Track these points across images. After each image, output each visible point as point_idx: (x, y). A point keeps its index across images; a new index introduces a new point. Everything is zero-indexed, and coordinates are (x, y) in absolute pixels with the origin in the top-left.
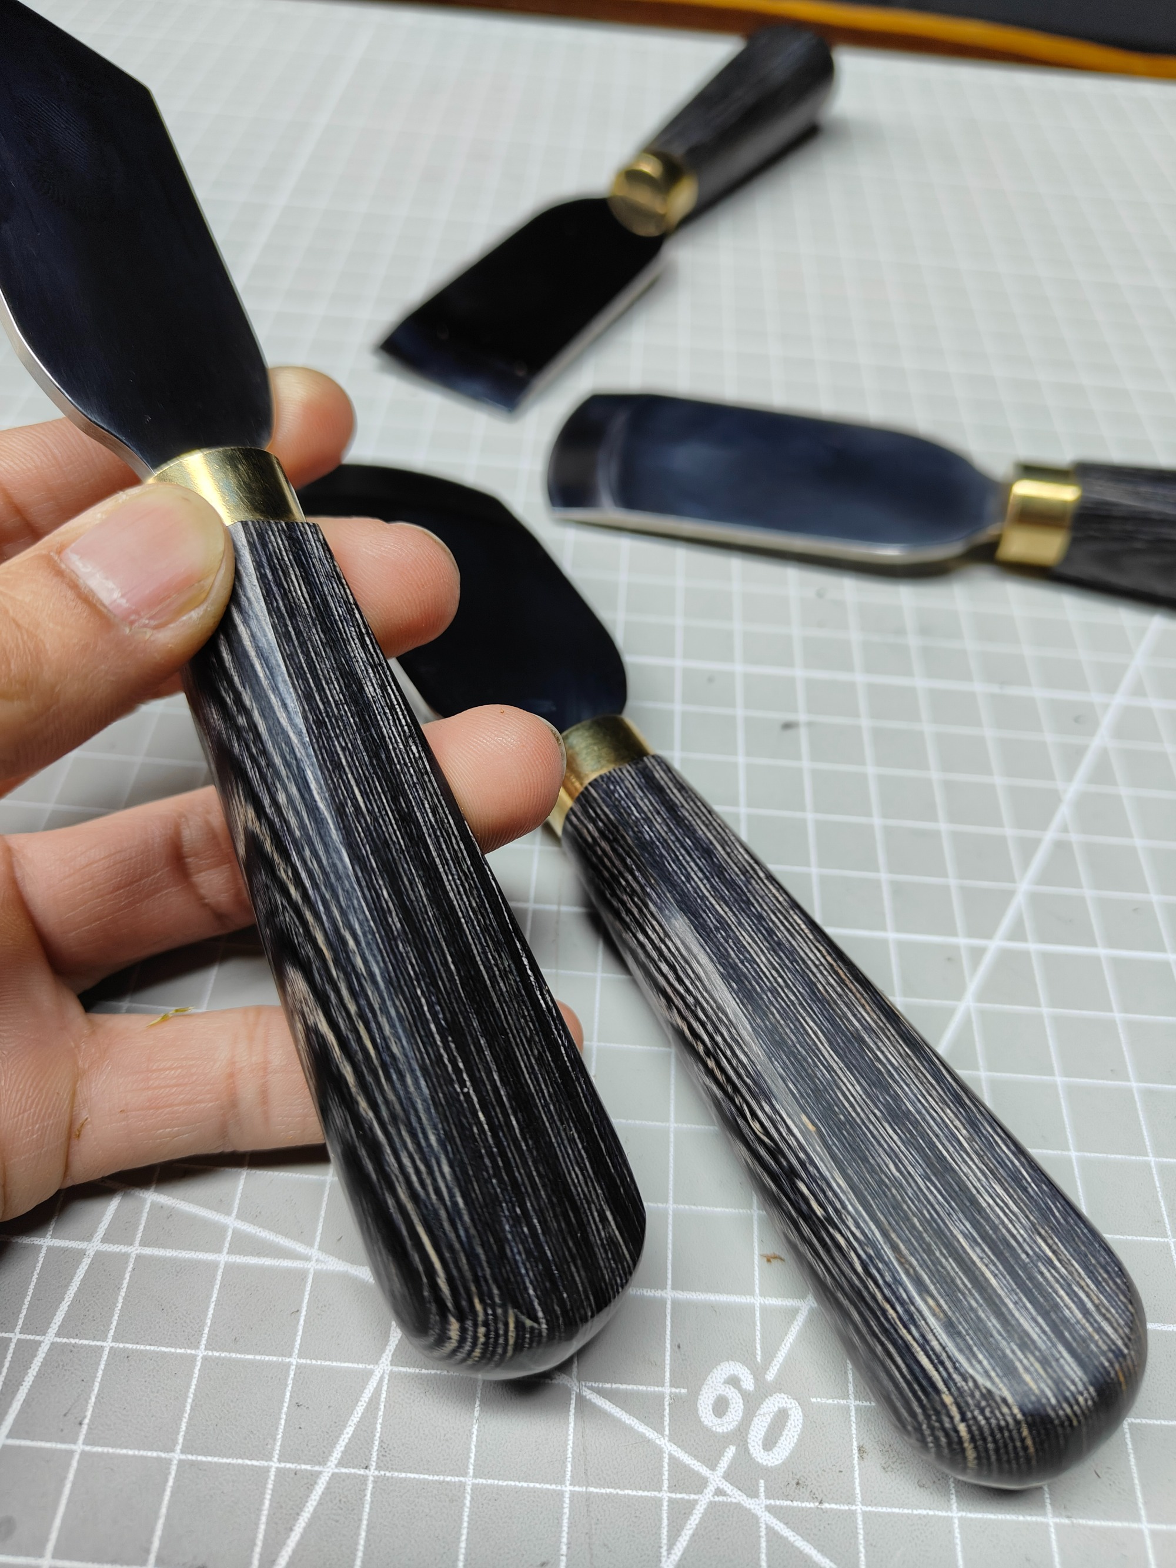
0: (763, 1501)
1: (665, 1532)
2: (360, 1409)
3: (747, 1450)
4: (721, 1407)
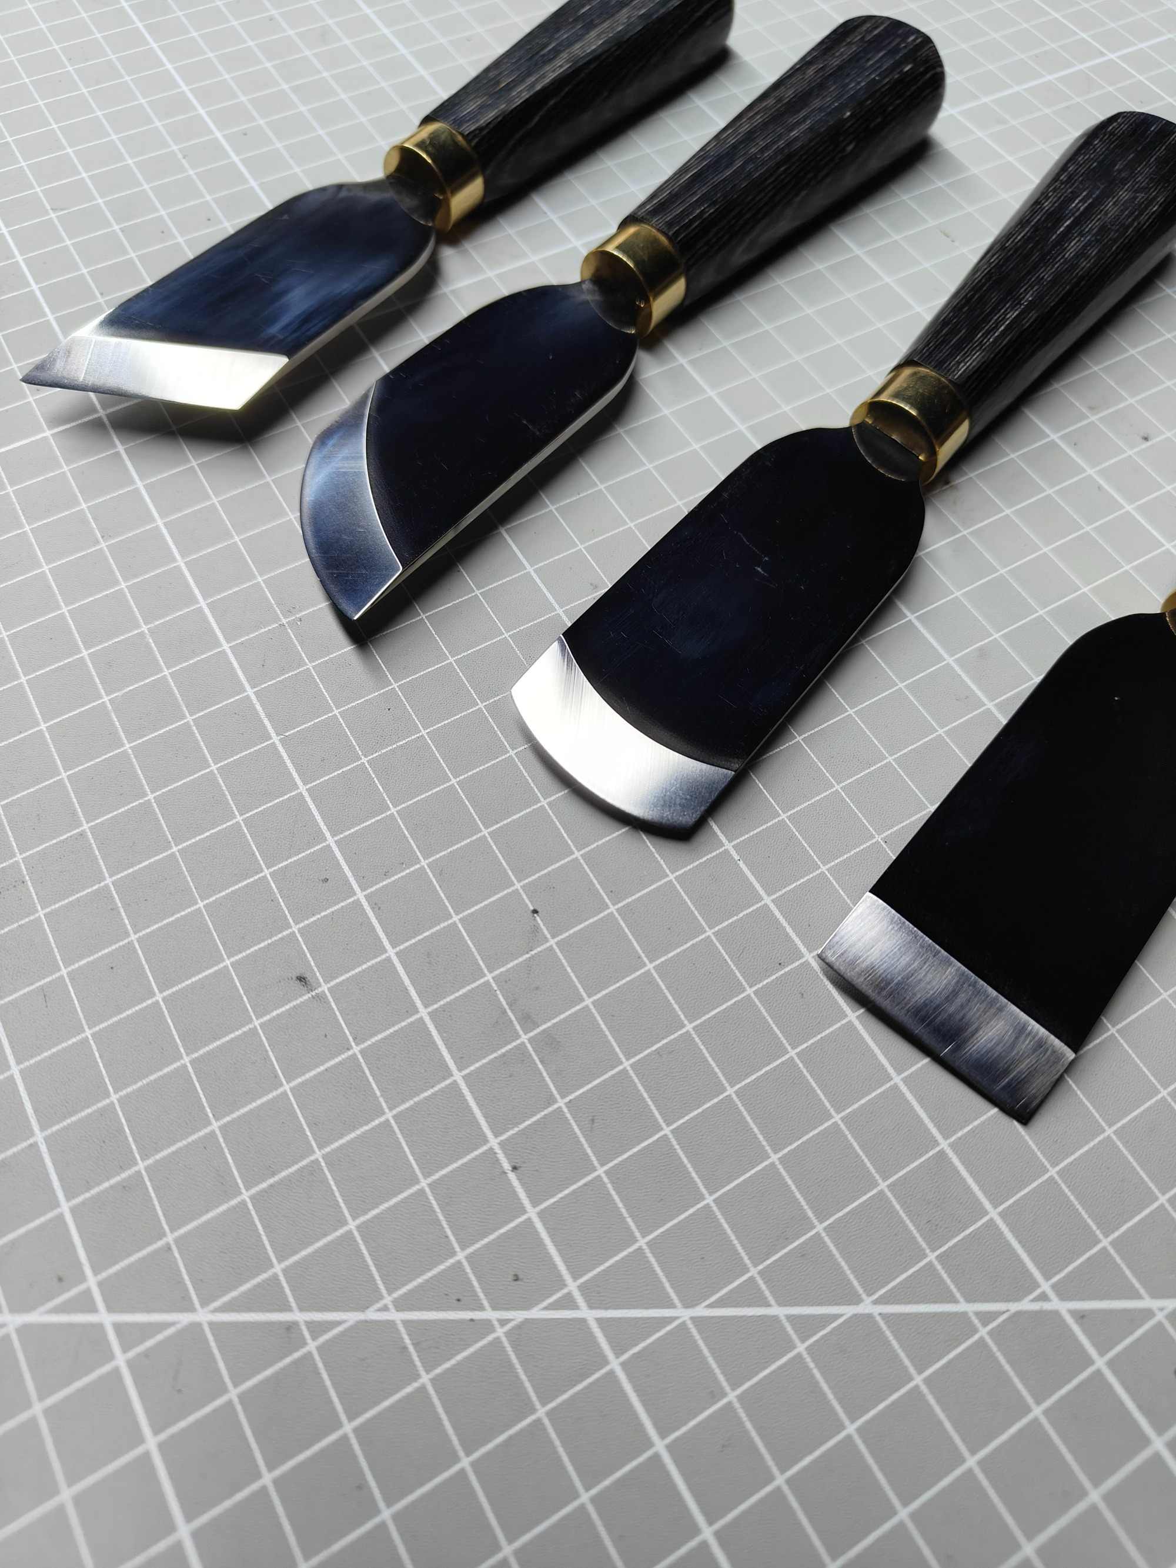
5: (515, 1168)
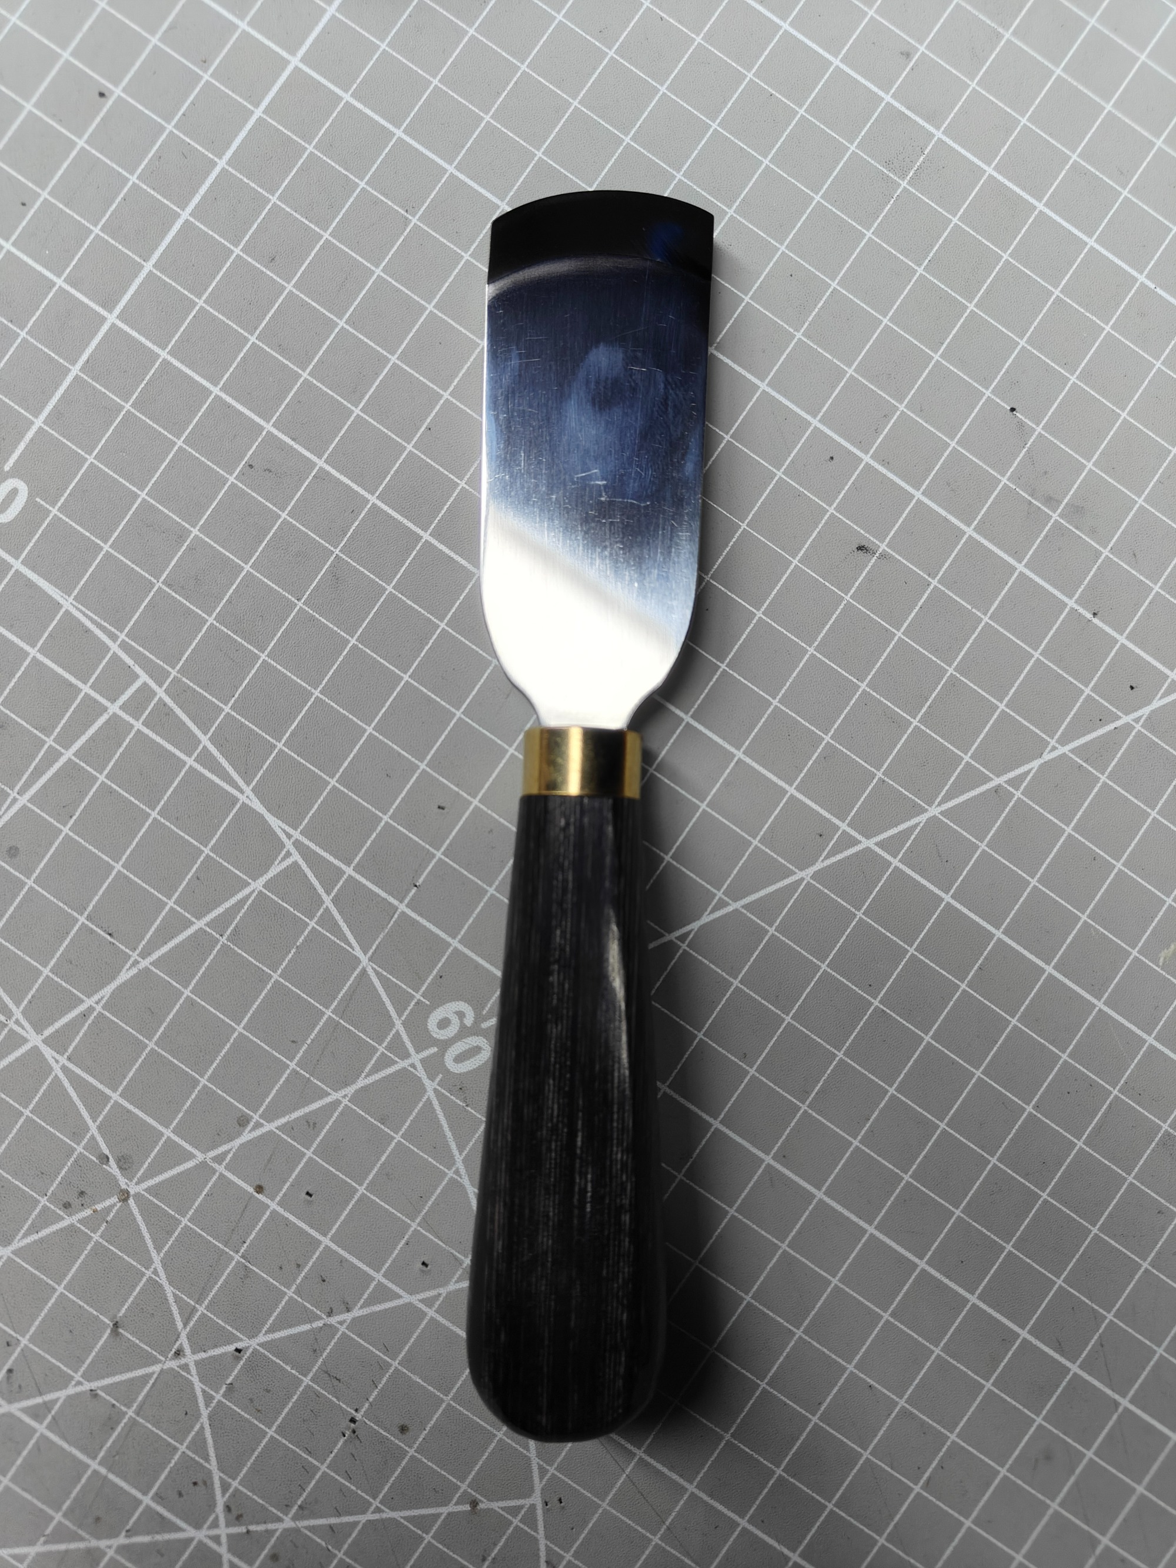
0: (435, 1085)
1: (369, 1066)
2: (233, 901)
3: (443, 1055)
4: (444, 1024)
5: (1095, 614)
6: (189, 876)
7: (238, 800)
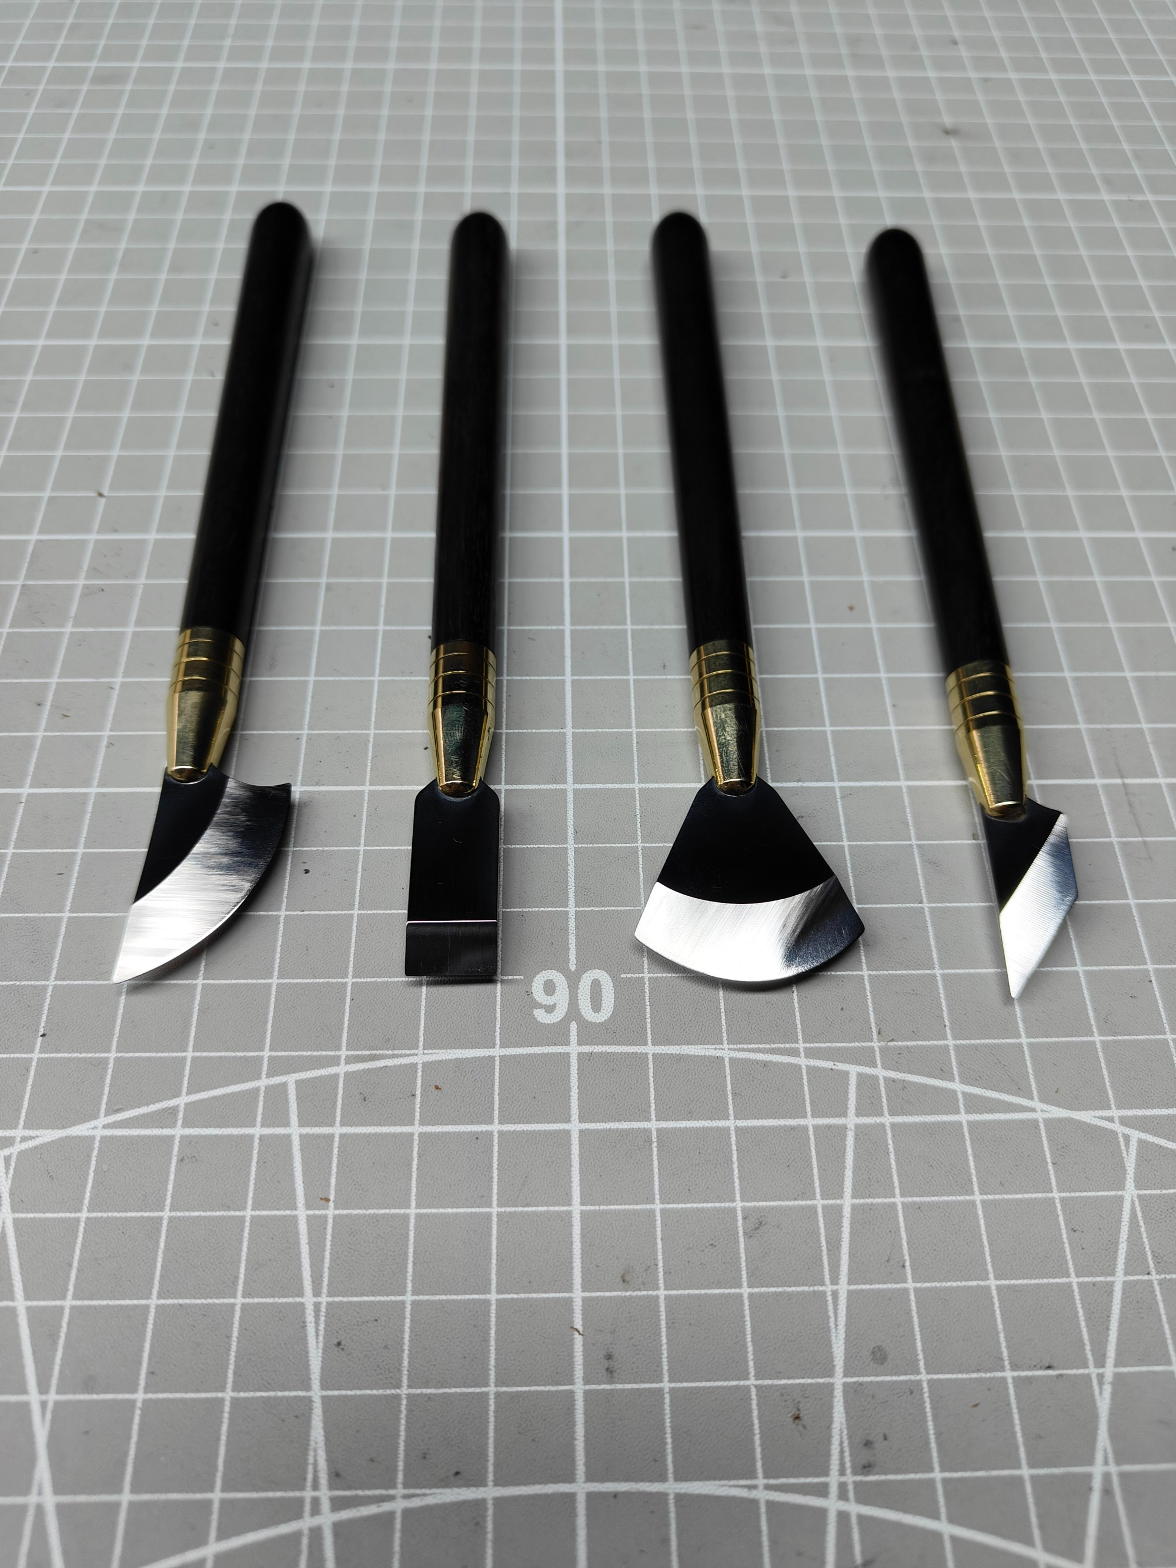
6: (1065, 1236)
7: (1036, 1121)
